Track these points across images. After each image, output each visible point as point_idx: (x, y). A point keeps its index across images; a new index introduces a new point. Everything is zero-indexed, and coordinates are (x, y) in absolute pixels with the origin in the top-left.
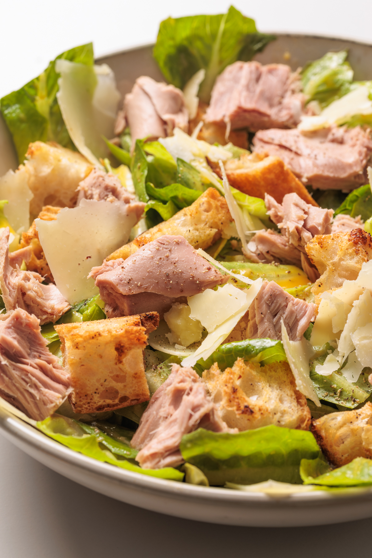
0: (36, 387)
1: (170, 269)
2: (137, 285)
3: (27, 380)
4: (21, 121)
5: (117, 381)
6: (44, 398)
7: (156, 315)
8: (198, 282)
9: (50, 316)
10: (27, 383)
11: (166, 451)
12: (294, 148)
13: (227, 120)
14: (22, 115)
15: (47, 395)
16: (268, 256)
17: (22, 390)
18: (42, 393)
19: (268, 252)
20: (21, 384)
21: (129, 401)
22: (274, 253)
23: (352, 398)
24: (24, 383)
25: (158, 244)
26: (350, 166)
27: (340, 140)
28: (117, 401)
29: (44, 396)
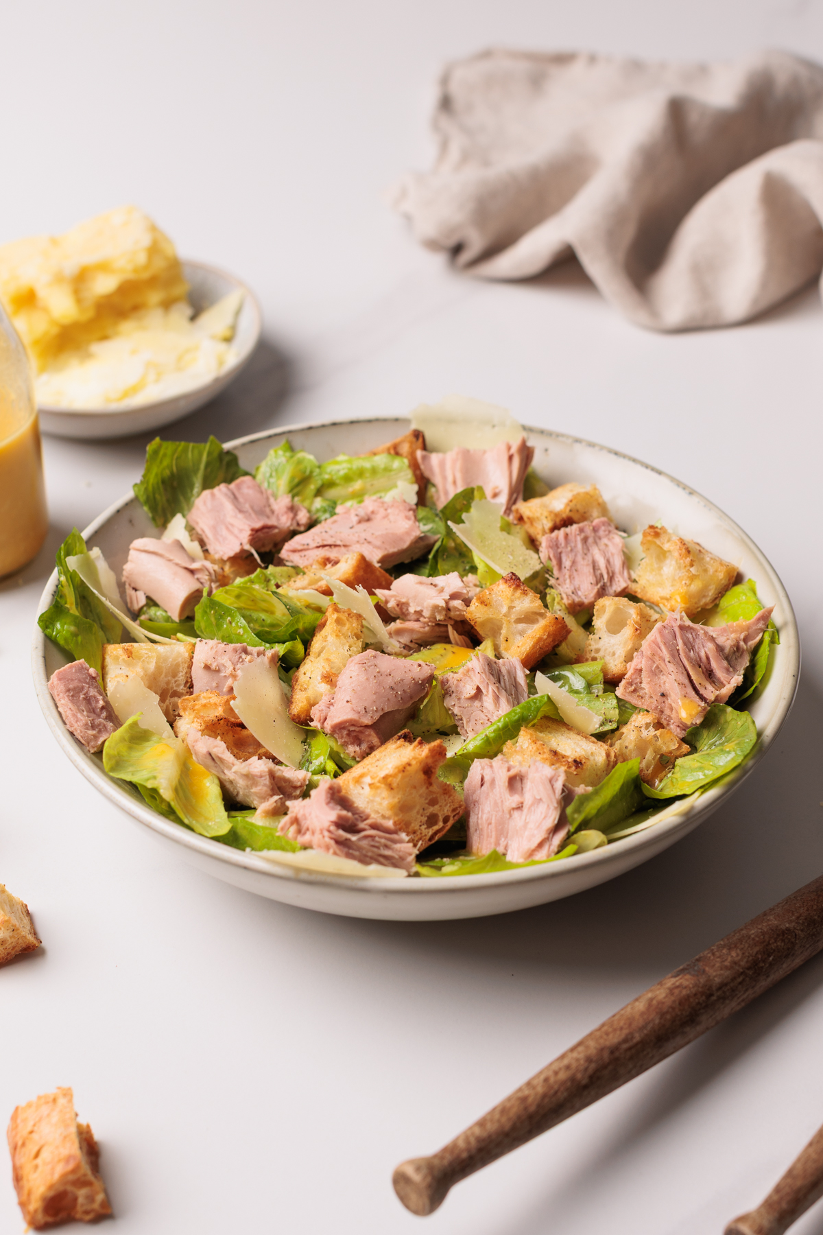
0: (386, 846)
1: (389, 681)
2: (373, 710)
3: (377, 844)
4: (75, 635)
5: (433, 805)
6: (401, 854)
7: (409, 733)
8: (420, 682)
9: (301, 789)
10: (378, 848)
11: (549, 834)
12: (338, 543)
13: (247, 547)
14: (72, 628)
15: (402, 849)
16: (412, 645)
17: (376, 857)
18: (397, 850)
19: (411, 641)
20: (373, 852)
21: (451, 818)
22: (416, 640)
23: (606, 720)
24: (375, 850)
25: (361, 665)
26: (408, 533)
27: (366, 518)
28: (441, 824)
29: (400, 851)
